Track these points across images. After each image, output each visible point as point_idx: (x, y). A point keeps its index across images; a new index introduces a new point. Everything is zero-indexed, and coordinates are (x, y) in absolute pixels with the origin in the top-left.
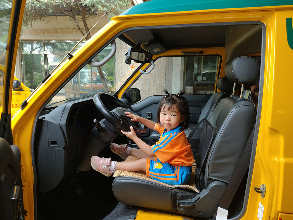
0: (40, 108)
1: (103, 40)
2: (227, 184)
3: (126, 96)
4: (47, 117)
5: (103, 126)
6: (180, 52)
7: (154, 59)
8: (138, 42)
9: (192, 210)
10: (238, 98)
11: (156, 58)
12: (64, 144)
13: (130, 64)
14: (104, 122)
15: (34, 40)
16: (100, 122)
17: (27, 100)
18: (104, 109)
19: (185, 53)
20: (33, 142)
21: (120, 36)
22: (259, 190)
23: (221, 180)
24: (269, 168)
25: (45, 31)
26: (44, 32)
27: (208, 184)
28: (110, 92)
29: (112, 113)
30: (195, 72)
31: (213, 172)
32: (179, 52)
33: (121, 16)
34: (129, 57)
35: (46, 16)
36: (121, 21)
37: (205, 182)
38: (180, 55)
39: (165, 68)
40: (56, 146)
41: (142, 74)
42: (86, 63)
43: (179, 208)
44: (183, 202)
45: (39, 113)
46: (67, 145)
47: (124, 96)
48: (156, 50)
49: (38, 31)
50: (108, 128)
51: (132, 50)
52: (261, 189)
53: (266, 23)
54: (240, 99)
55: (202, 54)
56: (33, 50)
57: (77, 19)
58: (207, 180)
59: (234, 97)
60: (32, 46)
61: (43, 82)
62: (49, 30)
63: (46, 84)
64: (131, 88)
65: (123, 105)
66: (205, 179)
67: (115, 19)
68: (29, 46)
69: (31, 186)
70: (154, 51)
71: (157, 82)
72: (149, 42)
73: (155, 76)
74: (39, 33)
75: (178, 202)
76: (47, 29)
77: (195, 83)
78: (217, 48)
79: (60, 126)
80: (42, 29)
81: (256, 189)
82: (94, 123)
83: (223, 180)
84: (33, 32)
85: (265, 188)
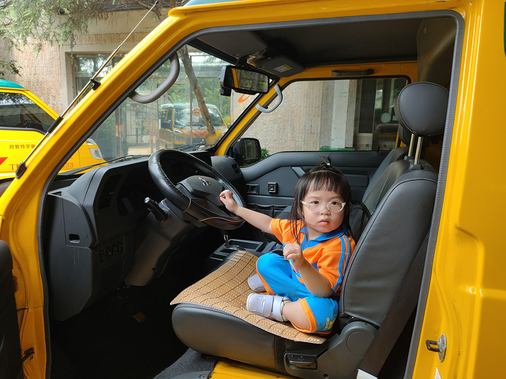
0: (49, 176)
2: (377, 327)
3: (232, 152)
5: (165, 209)
6: (331, 71)
7: (281, 86)
9: (311, 370)
10: (411, 164)
11: (287, 82)
12: (90, 241)
13: (230, 96)
17: (25, 163)
19: (339, 73)
23: (367, 320)
24: (454, 306)
25: (114, 38)
27: (344, 325)
31: (352, 304)
32: (328, 71)
34: (223, 83)
38: (331, 76)
39: (321, 100)
41: (260, 112)
42: (126, 95)
43: (288, 366)
44: (295, 355)
46: (95, 241)
47: (230, 152)
48: (282, 69)
50: (173, 213)
52: (440, 343)
53: (464, 13)
54: (413, 166)
55: (373, 74)
57: (162, 14)
58: (342, 318)
60: (95, 63)
61: (50, 131)
62: (121, 35)
67: (174, 14)
69: (40, 308)
70: (279, 71)
71: (305, 126)
72: (263, 55)
73: (302, 114)
74: (104, 40)
75: (286, 356)
76: (116, 34)
77: (377, 127)
78: (401, 63)
79: (84, 209)
80: (110, 34)
81: (428, 343)
82: (146, 204)
83: (370, 321)
84: (94, 38)
85: (445, 344)
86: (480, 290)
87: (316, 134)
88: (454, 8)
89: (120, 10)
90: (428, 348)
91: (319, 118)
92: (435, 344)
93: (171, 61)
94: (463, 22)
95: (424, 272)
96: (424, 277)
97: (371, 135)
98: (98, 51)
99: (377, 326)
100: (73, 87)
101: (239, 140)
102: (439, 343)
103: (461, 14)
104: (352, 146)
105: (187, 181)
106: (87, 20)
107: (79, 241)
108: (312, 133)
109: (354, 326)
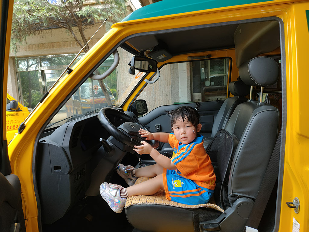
0: (40, 130)
1: (104, 51)
2: (254, 200)
3: (131, 109)
4: (48, 140)
5: (110, 144)
6: (187, 57)
7: (159, 67)
8: (141, 50)
10: (258, 103)
11: (161, 65)
12: (68, 169)
13: (134, 74)
14: (111, 141)
15: (30, 57)
16: (107, 141)
17: (24, 123)
18: (111, 126)
19: (192, 58)
20: (34, 169)
21: (122, 45)
22: (292, 205)
23: (247, 196)
26: (39, 47)
27: (233, 201)
28: (114, 105)
29: (120, 130)
30: (203, 77)
31: (237, 188)
32: (185, 57)
33: (122, 22)
34: (133, 67)
35: (40, 30)
36: (122, 28)
37: (229, 199)
38: (187, 60)
39: (170, 76)
40: (60, 171)
41: (148, 83)
42: (87, 76)
43: (203, 231)
44: (206, 224)
45: (39, 137)
46: (72, 169)
47: (130, 109)
48: (161, 57)
49: (33, 46)
50: (115, 146)
51: (136, 59)
52: (295, 202)
53: (283, 18)
54: (260, 104)
55: (211, 57)
56: (28, 66)
57: (73, 30)
58: (231, 197)
59: (252, 102)
60: (28, 63)
61: (41, 102)
62: (45, 44)
63: (44, 103)
64: (137, 99)
65: (130, 119)
66: (229, 196)
67: (115, 26)
68: (25, 63)
69: (35, 218)
70: (159, 58)
71: (162, 91)
72: (154, 49)
73: (160, 85)
74: (34, 48)
75: (201, 225)
76: (42, 43)
77: (204, 89)
78: (226, 50)
79: (63, 149)
80: (38, 44)
81: (288, 204)
82: (100, 142)
83: (249, 196)
84: (28, 48)
85: (299, 202)
87: (169, 95)
88: (277, 15)
89: (47, 29)
90: (289, 207)
91: (170, 86)
93: (114, 54)
97: (200, 94)
98: (30, 54)
99: (253, 198)
100: (15, 78)
101: (135, 101)
102: (293, 203)
104: (190, 101)
105: (124, 126)
106: (26, 35)
108: (167, 95)
109: (239, 201)
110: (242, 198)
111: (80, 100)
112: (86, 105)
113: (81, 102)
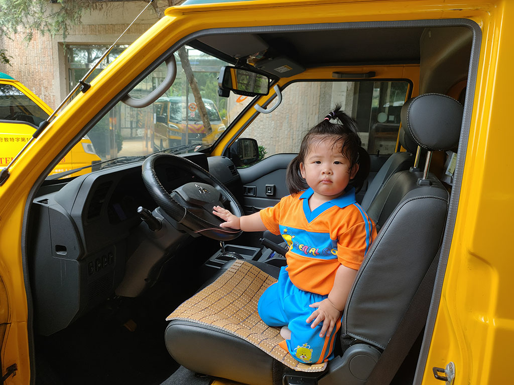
0: (35, 183)
2: (381, 350)
3: (229, 153)
5: (159, 218)
6: (331, 73)
7: (281, 86)
10: (418, 180)
11: (285, 83)
12: (77, 253)
16: (155, 211)
17: (7, 169)
18: (158, 188)
19: (340, 75)
23: (371, 342)
24: (464, 336)
25: (109, 29)
27: (346, 347)
32: (328, 72)
33: (183, 6)
34: (221, 85)
35: (104, 2)
36: (182, 17)
37: (341, 341)
39: (318, 98)
42: (118, 98)
44: (295, 377)
45: (32, 194)
46: (84, 253)
48: (282, 69)
49: (97, 28)
50: (168, 222)
52: (448, 371)
53: (482, 23)
54: (421, 181)
55: (374, 76)
58: (344, 339)
60: (89, 54)
61: (36, 137)
62: (116, 26)
66: (342, 336)
67: (170, 13)
68: (85, 55)
69: (24, 323)
70: (279, 71)
71: (302, 124)
72: (264, 56)
73: (299, 112)
74: (99, 31)
75: (285, 378)
76: (111, 24)
77: (374, 127)
78: (404, 66)
79: (72, 219)
80: (104, 25)
81: (436, 370)
82: (139, 213)
83: (374, 344)
84: (88, 29)
85: (454, 372)
86: (494, 320)
88: (471, 17)
89: (115, 1)
90: (435, 377)
92: (443, 371)
93: (167, 63)
94: (480, 32)
95: (433, 297)
96: (432, 301)
97: (367, 134)
98: (92, 41)
99: (380, 348)
100: (66, 79)
101: (237, 140)
102: (446, 371)
103: (479, 24)
105: (182, 189)
106: (80, 10)
107: (66, 253)
109: (357, 349)
110: (361, 345)
111: (167, 123)
112: (176, 134)
113: (169, 128)
